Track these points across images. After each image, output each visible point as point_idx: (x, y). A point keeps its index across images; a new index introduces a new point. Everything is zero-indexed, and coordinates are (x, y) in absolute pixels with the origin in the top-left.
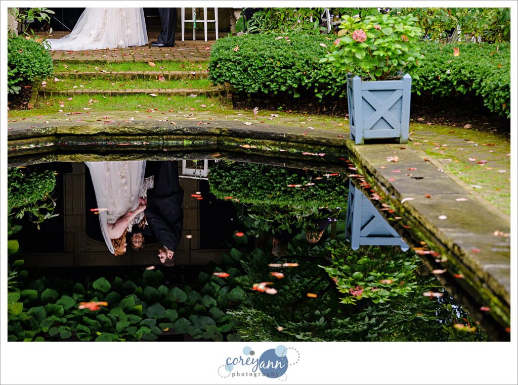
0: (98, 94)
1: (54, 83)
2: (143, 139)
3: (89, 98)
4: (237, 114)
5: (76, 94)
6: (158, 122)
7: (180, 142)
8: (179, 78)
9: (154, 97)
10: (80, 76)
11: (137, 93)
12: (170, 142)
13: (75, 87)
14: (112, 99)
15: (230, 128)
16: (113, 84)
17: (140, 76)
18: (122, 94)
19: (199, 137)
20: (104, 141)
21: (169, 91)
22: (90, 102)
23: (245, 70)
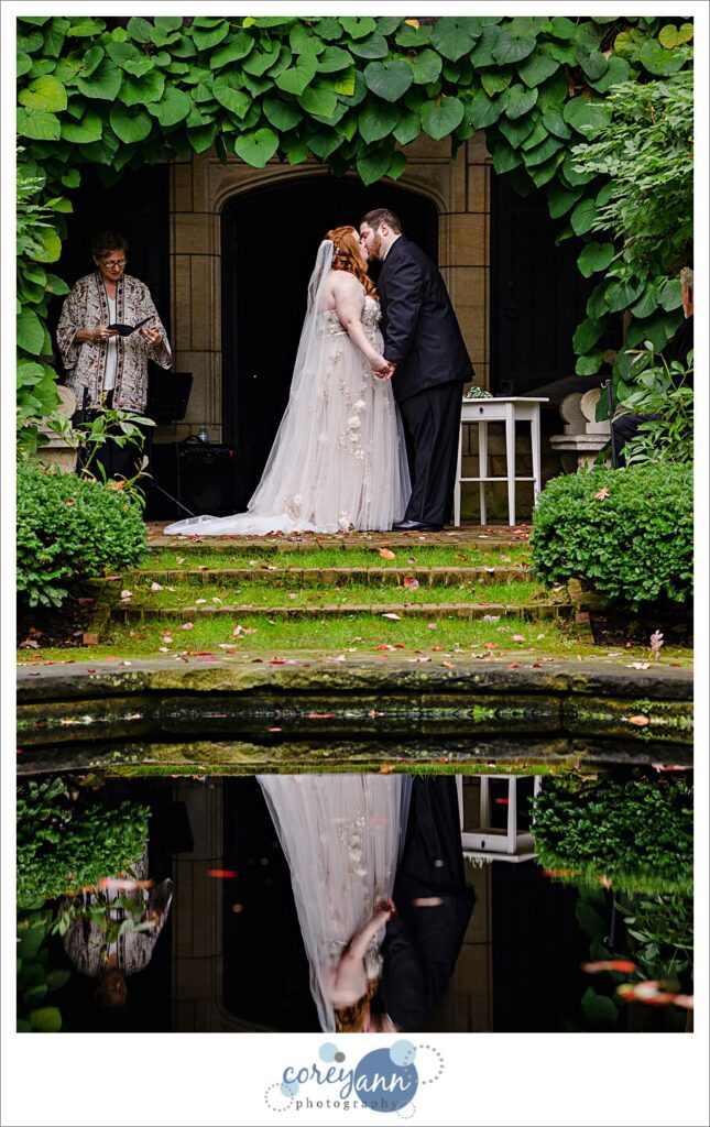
0: (255, 614)
1: (150, 592)
2: (369, 704)
3: (233, 624)
4: (606, 654)
5: (203, 615)
6: (407, 663)
7: (465, 713)
8: (454, 581)
9: (394, 621)
10: (213, 579)
11: (352, 612)
12: (437, 712)
13: (198, 602)
14: (291, 626)
15: (593, 675)
16: (293, 596)
17: (359, 578)
18: (316, 616)
19: (512, 698)
20: (269, 708)
21: (433, 607)
22: (236, 632)
23: (626, 544)
